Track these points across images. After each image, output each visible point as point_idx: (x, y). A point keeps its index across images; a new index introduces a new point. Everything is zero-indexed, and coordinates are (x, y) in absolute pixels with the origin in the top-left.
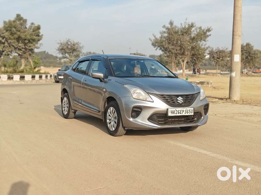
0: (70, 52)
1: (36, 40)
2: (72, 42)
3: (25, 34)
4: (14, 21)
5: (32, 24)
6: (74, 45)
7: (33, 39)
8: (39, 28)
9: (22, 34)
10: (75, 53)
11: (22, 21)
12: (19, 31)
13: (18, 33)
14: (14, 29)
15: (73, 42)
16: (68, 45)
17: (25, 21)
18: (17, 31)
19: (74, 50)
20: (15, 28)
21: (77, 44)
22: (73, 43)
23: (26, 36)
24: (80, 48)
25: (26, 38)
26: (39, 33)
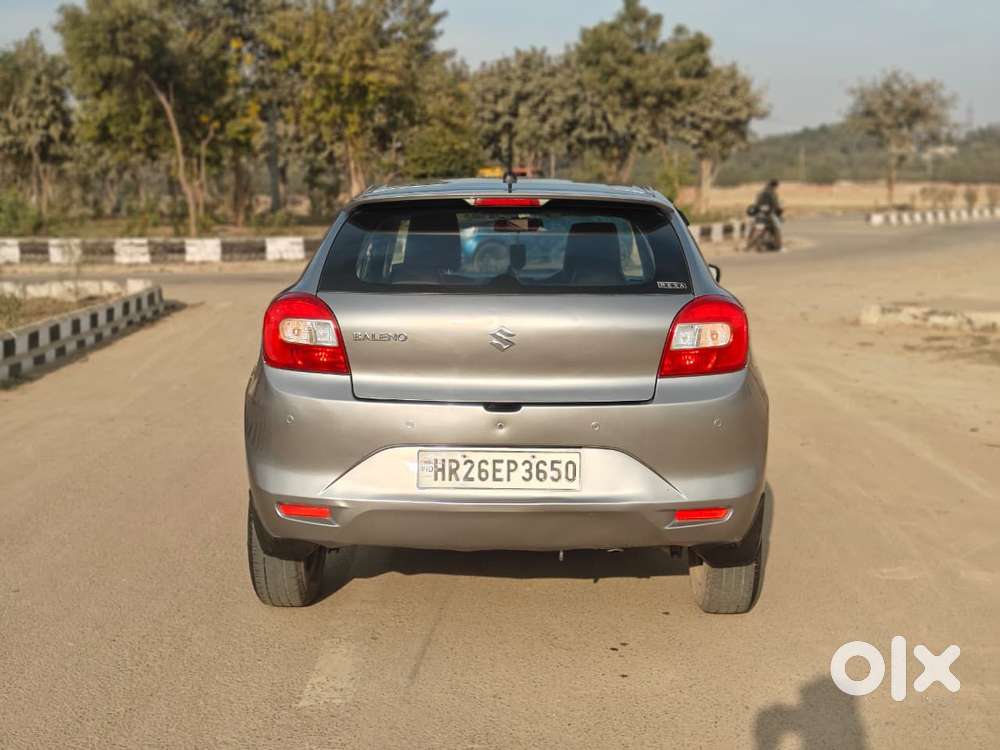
0: (900, 126)
1: (686, 92)
2: (906, 81)
3: (644, 73)
4: (612, 27)
5: (680, 30)
6: (916, 93)
7: (675, 89)
8: (700, 45)
9: (637, 72)
10: (920, 128)
11: (642, 26)
12: (629, 63)
13: (624, 71)
14: (608, 57)
15: (913, 81)
16: (893, 93)
17: (655, 22)
18: (621, 62)
19: (916, 115)
20: (613, 51)
21: (929, 87)
22: (910, 86)
23: (647, 79)
24: (943, 103)
25: (646, 89)
26: (707, 62)
